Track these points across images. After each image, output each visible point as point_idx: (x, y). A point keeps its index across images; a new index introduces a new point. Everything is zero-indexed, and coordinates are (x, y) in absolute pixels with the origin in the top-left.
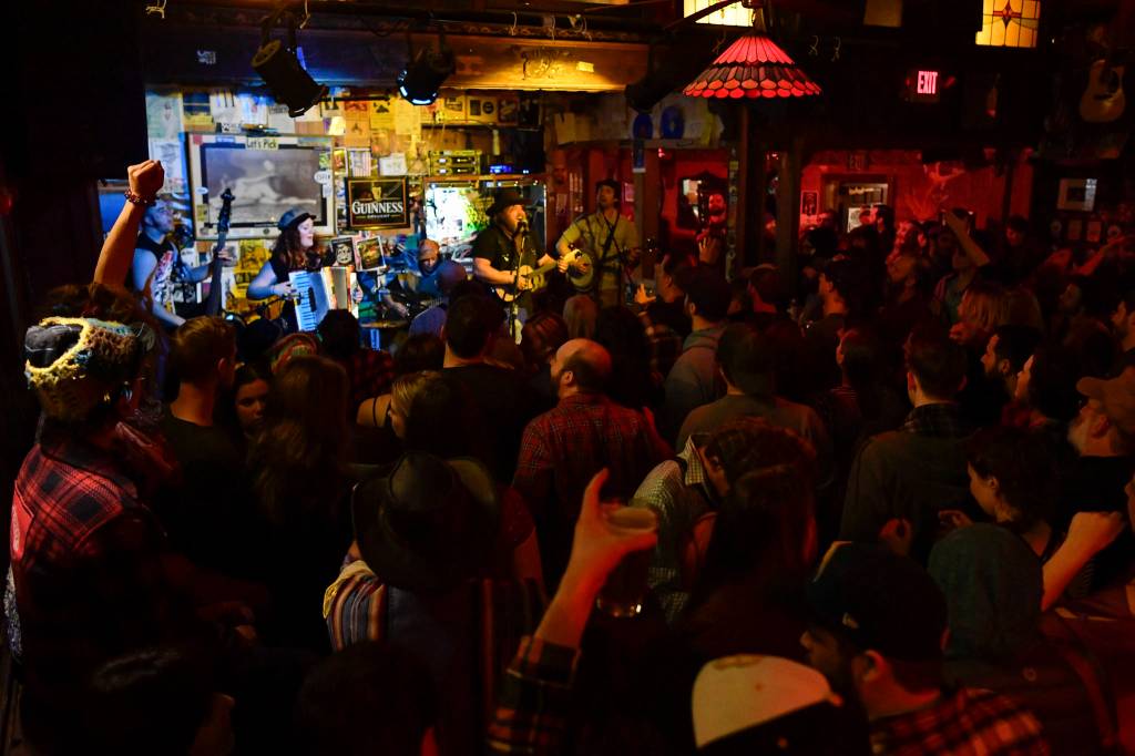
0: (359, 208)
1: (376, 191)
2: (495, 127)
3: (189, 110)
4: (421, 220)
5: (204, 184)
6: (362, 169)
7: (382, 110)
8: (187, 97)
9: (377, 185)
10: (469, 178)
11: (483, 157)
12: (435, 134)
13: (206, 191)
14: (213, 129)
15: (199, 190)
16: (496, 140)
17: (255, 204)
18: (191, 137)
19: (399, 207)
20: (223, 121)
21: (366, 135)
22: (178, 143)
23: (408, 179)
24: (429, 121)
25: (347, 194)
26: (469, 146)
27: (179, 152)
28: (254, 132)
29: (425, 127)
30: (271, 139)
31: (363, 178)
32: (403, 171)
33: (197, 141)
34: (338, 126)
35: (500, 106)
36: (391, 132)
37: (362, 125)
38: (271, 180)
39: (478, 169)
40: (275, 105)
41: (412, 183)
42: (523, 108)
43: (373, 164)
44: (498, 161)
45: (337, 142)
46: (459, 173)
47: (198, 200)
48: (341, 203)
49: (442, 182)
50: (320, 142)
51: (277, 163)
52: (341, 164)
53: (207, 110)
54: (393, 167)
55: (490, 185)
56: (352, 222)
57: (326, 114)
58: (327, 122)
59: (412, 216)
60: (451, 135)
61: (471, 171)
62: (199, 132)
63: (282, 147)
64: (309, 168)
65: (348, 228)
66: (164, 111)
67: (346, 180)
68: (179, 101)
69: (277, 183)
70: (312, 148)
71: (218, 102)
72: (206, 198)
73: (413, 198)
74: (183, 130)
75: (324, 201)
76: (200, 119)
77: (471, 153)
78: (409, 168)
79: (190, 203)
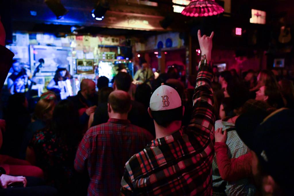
0: (80, 68)
1: (85, 63)
2: (118, 46)
3: (31, 38)
4: (97, 71)
5: (34, 59)
6: (81, 57)
7: (87, 40)
8: (30, 35)
9: (85, 61)
10: (111, 60)
11: (115, 55)
12: (101, 49)
13: (34, 62)
14: (38, 44)
15: (33, 62)
16: (119, 50)
17: (49, 66)
18: (31, 47)
19: (91, 68)
20: (40, 42)
21: (82, 47)
22: (27, 48)
23: (94, 60)
24: (100, 43)
25: (76, 64)
26: (111, 51)
27: (27, 50)
28: (49, 45)
29: (99, 46)
30: (54, 47)
31: (81, 59)
32: (92, 58)
33: (33, 47)
34: (74, 44)
35: (120, 40)
36: (89, 47)
37: (81, 44)
38: (54, 59)
39: (114, 58)
40: (56, 38)
41: (95, 61)
42: (126, 41)
43: (84, 55)
44: (120, 55)
45: (74, 49)
46: (108, 58)
47: (32, 64)
48: (74, 67)
49: (104, 61)
50: (68, 49)
51: (56, 54)
52: (74, 56)
53: (35, 39)
54: (90, 56)
55: (117, 63)
57: (70, 41)
58: (71, 43)
59: (95, 70)
60: (106, 49)
61: (112, 58)
62: (33, 45)
63: (58, 50)
64: (65, 56)
65: (77, 73)
66: (23, 39)
67: (76, 60)
68: (27, 36)
69: (56, 60)
70: (66, 50)
71: (39, 37)
72: (35, 64)
73: (95, 66)
74: (28, 44)
75: (69, 66)
76: (33, 41)
77: (112, 53)
78: (94, 57)
79: (30, 65)
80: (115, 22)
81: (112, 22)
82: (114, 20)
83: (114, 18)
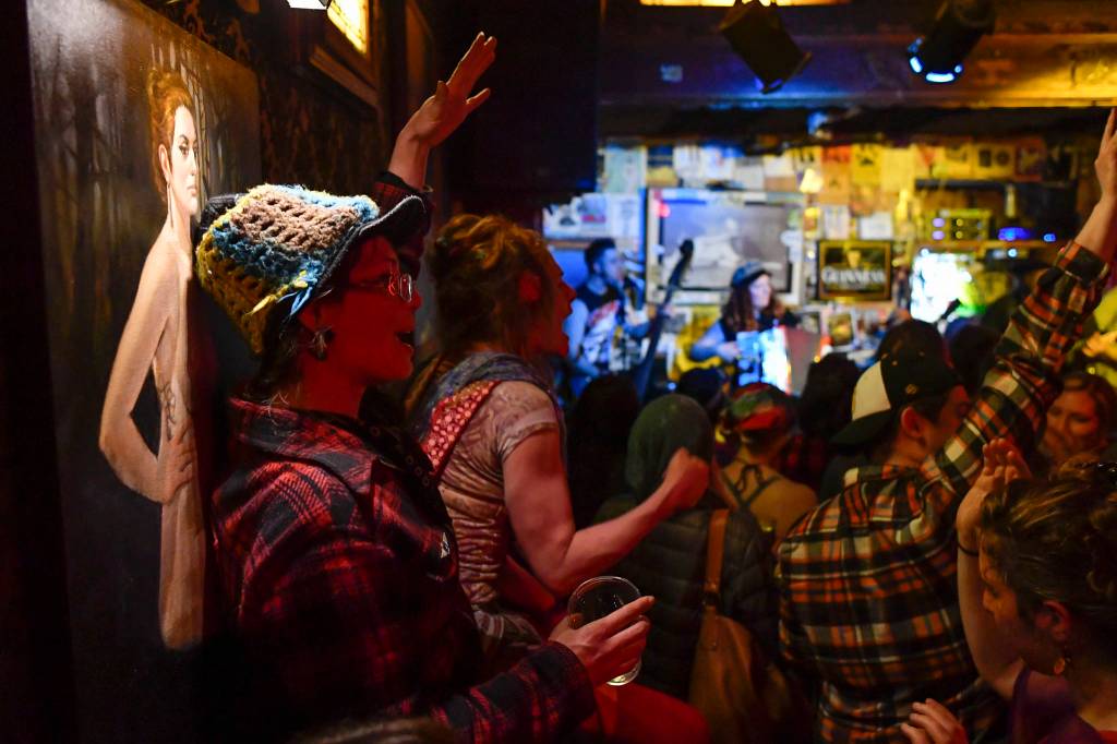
0: (831, 276)
1: (853, 257)
2: (1009, 181)
3: (652, 164)
4: (905, 291)
5: (661, 241)
6: (839, 229)
7: (867, 162)
8: (652, 151)
9: (853, 249)
10: (971, 244)
11: (992, 221)
12: (928, 196)
13: (661, 250)
14: (675, 182)
15: (654, 249)
16: (1011, 199)
18: (651, 193)
19: (880, 277)
20: (686, 176)
21: (845, 190)
22: (637, 199)
23: (892, 243)
24: (923, 173)
25: (817, 259)
26: (971, 205)
27: (637, 208)
28: (718, 186)
29: (920, 186)
30: (736, 195)
31: (837, 241)
32: (887, 234)
33: (658, 196)
34: (812, 182)
35: (1018, 156)
36: (876, 189)
37: (843, 180)
38: (733, 242)
39: (984, 234)
40: (743, 158)
41: (898, 249)
42: (1050, 159)
43: (851, 224)
44: (1012, 223)
45: (812, 199)
46: (958, 239)
47: (652, 260)
48: (810, 270)
49: (937, 249)
50: (791, 199)
51: (740, 220)
52: (810, 225)
53: (670, 164)
54: (875, 229)
55: (999, 255)
56: (821, 292)
57: (800, 167)
58: (801, 176)
59: (895, 288)
60: (949, 197)
61: (974, 235)
62: (659, 186)
63: (749, 204)
64: (776, 228)
65: (817, 298)
66: (627, 166)
67: (818, 243)
68: (642, 155)
69: (739, 244)
70: (781, 205)
71: (683, 156)
72: (660, 258)
73: (899, 268)
74: (643, 184)
75: (790, 268)
76: (662, 174)
77: (976, 213)
78: (896, 230)
79: (643, 263)
80: (1004, 82)
81: (991, 80)
82: (1001, 74)
83: (1005, 65)
